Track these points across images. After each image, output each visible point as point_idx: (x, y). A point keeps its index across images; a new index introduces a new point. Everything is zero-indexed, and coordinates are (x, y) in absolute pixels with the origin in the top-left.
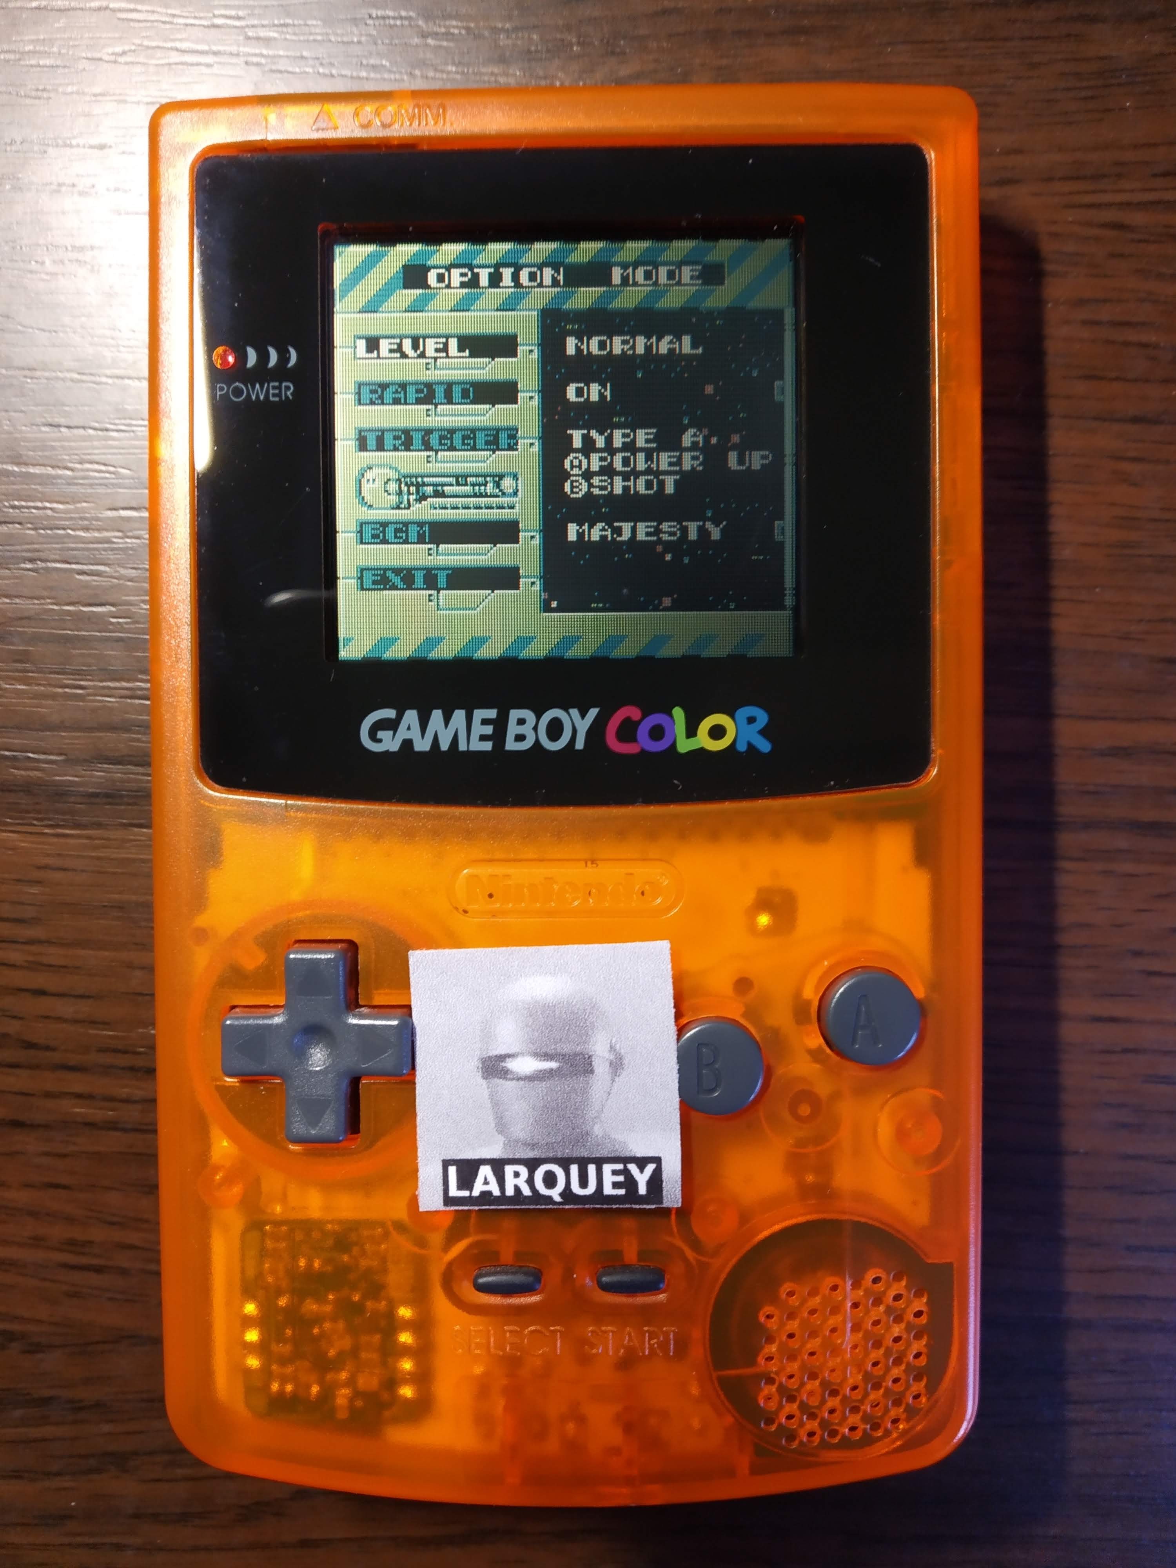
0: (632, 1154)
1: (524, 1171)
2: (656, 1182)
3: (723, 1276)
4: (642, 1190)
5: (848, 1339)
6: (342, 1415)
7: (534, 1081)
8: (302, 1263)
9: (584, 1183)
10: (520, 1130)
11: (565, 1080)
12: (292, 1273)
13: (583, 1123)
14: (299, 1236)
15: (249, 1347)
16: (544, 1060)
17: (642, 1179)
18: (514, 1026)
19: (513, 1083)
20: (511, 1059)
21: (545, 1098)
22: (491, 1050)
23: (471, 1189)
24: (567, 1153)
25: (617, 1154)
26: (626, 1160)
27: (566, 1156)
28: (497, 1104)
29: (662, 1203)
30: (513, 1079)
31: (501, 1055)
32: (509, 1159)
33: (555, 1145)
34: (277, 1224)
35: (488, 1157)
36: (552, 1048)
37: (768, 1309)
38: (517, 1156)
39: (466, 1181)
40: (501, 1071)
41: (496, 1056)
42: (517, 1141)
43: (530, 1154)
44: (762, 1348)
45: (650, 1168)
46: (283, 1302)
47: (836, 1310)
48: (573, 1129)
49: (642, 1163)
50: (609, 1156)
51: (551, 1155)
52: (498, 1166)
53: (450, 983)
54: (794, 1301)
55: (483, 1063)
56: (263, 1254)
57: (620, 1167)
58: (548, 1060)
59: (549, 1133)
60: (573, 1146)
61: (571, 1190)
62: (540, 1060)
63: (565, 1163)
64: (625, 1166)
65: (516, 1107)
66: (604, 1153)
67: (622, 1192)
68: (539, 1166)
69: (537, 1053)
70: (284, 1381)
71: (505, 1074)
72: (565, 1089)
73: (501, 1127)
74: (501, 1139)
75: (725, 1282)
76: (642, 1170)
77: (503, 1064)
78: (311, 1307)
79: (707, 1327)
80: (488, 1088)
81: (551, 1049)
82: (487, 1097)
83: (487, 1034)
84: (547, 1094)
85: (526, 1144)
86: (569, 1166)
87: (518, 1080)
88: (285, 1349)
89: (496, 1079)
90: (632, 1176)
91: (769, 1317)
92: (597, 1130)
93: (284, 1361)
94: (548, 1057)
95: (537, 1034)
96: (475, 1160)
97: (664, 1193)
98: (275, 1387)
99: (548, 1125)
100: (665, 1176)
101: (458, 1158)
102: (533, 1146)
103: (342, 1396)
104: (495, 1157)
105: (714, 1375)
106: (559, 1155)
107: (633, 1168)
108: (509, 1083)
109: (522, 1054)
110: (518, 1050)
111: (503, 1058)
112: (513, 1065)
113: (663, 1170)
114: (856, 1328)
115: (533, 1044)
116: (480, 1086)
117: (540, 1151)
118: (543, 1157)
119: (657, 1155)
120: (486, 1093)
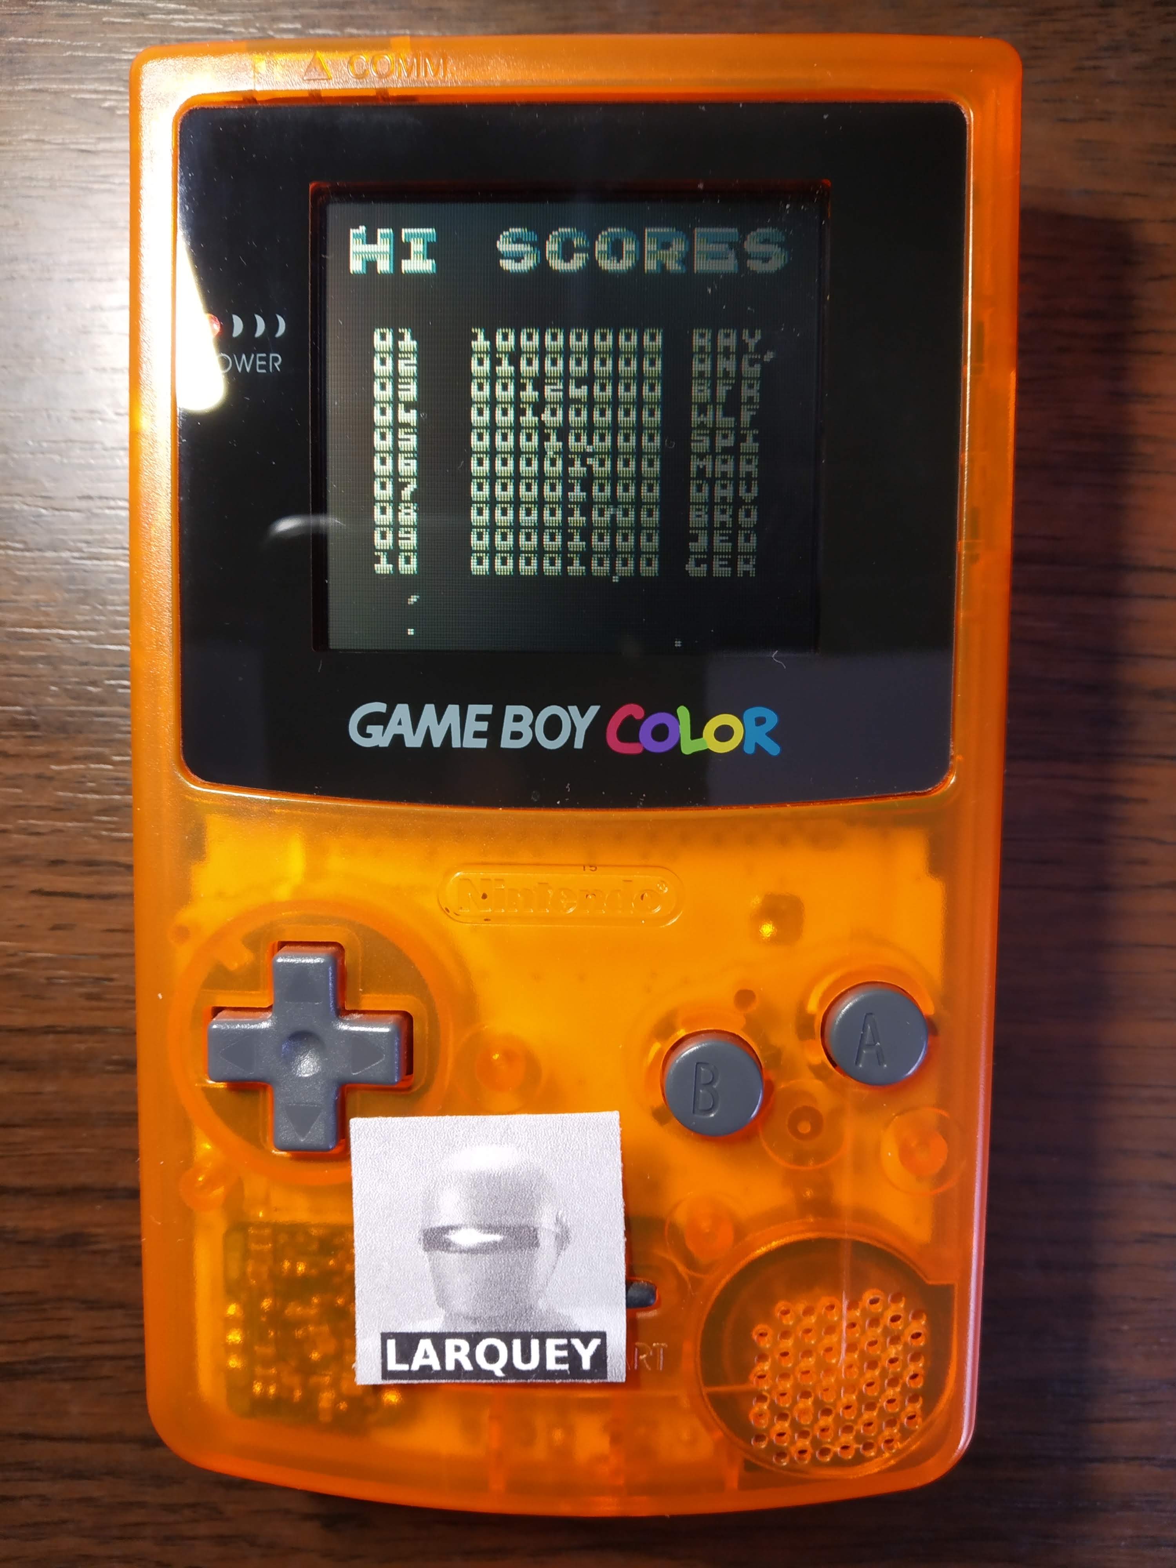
0: (577, 1329)
1: (465, 1345)
2: (600, 1357)
3: (716, 1293)
4: (586, 1365)
5: (841, 1359)
6: (325, 1418)
7: (477, 1254)
8: (287, 1265)
9: (526, 1358)
10: (462, 1303)
11: (510, 1252)
12: (275, 1276)
13: (527, 1297)
14: (283, 1238)
15: (230, 1349)
16: (488, 1232)
17: (586, 1354)
18: (458, 1197)
19: (456, 1256)
20: (454, 1231)
21: (489, 1272)
22: (433, 1222)
23: (410, 1364)
24: (510, 1327)
25: (561, 1329)
26: (569, 1335)
27: (508, 1330)
28: (439, 1277)
29: (606, 1378)
30: (456, 1251)
31: (444, 1227)
32: (449, 1333)
33: (498, 1318)
34: (261, 1225)
35: (429, 1331)
36: (497, 1220)
37: (760, 1328)
38: (459, 1330)
39: (405, 1355)
40: (443, 1244)
41: (439, 1228)
42: (458, 1315)
43: (472, 1328)
44: (753, 1366)
45: (595, 1343)
46: (266, 1304)
47: (831, 1329)
48: (517, 1303)
49: (586, 1338)
50: (553, 1330)
51: (494, 1330)
52: (438, 1340)
53: (392, 1152)
54: (788, 1321)
55: (425, 1235)
56: (246, 1254)
57: (563, 1342)
58: (492, 1233)
59: (492, 1307)
60: (516, 1320)
61: (512, 1364)
62: (484, 1233)
63: (507, 1338)
64: (569, 1342)
65: (458, 1280)
66: (549, 1328)
67: (565, 1367)
68: (481, 1340)
69: (481, 1225)
70: (266, 1382)
71: (447, 1246)
72: (508, 1263)
73: (443, 1300)
74: (442, 1312)
75: (718, 1298)
76: (586, 1345)
77: (446, 1236)
78: (294, 1310)
79: (699, 1344)
80: (430, 1260)
81: (495, 1222)
82: (428, 1269)
83: (430, 1205)
84: (490, 1267)
85: (467, 1318)
86: (512, 1340)
87: (461, 1252)
88: (269, 1351)
89: (437, 1252)
90: (576, 1351)
91: (762, 1335)
92: (542, 1305)
93: (267, 1364)
94: (491, 1229)
95: (481, 1206)
96: (415, 1334)
97: (609, 1368)
98: (258, 1388)
99: (491, 1299)
100: (609, 1352)
101: (398, 1331)
102: (475, 1320)
103: (326, 1399)
104: (435, 1331)
105: (706, 1390)
106: (502, 1329)
107: (577, 1343)
108: (450, 1255)
109: (466, 1226)
110: (461, 1222)
111: (446, 1230)
112: (455, 1237)
113: (608, 1344)
114: (851, 1348)
115: (477, 1216)
116: (421, 1258)
117: (482, 1325)
118: (485, 1331)
119: (601, 1330)
120: (427, 1265)
